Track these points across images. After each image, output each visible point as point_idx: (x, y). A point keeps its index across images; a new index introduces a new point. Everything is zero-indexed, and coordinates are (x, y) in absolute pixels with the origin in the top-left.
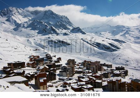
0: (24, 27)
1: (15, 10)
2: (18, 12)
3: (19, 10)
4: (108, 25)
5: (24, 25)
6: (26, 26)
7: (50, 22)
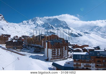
0: (39, 26)
1: (39, 19)
2: (40, 20)
3: (41, 19)
4: (89, 26)
5: (40, 25)
6: (40, 26)
7: (55, 24)
